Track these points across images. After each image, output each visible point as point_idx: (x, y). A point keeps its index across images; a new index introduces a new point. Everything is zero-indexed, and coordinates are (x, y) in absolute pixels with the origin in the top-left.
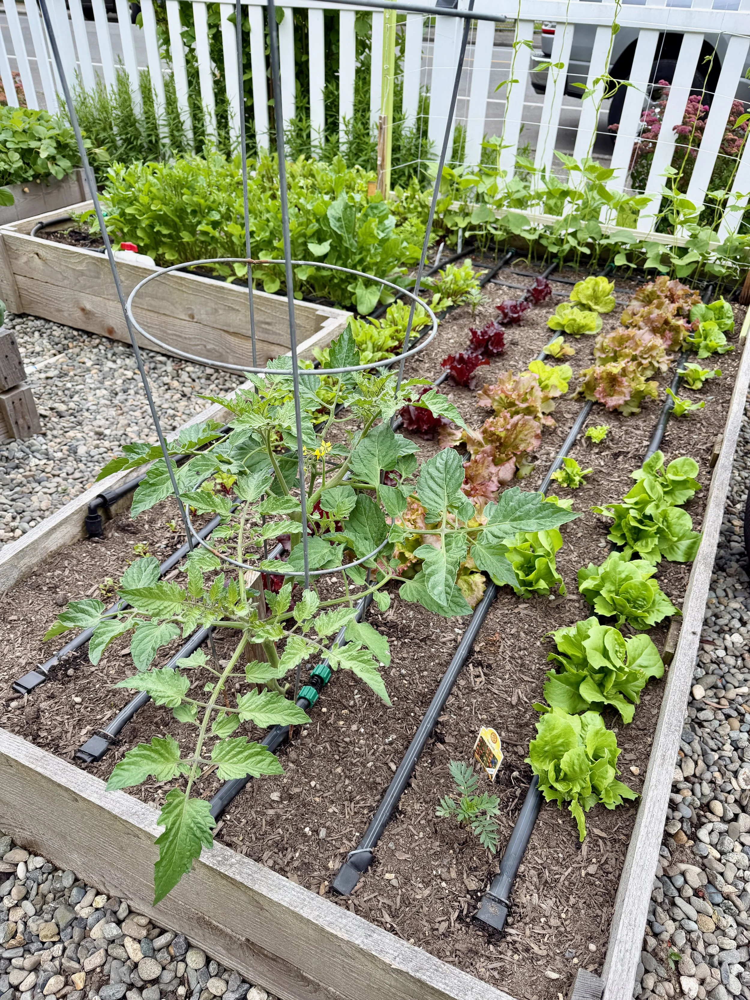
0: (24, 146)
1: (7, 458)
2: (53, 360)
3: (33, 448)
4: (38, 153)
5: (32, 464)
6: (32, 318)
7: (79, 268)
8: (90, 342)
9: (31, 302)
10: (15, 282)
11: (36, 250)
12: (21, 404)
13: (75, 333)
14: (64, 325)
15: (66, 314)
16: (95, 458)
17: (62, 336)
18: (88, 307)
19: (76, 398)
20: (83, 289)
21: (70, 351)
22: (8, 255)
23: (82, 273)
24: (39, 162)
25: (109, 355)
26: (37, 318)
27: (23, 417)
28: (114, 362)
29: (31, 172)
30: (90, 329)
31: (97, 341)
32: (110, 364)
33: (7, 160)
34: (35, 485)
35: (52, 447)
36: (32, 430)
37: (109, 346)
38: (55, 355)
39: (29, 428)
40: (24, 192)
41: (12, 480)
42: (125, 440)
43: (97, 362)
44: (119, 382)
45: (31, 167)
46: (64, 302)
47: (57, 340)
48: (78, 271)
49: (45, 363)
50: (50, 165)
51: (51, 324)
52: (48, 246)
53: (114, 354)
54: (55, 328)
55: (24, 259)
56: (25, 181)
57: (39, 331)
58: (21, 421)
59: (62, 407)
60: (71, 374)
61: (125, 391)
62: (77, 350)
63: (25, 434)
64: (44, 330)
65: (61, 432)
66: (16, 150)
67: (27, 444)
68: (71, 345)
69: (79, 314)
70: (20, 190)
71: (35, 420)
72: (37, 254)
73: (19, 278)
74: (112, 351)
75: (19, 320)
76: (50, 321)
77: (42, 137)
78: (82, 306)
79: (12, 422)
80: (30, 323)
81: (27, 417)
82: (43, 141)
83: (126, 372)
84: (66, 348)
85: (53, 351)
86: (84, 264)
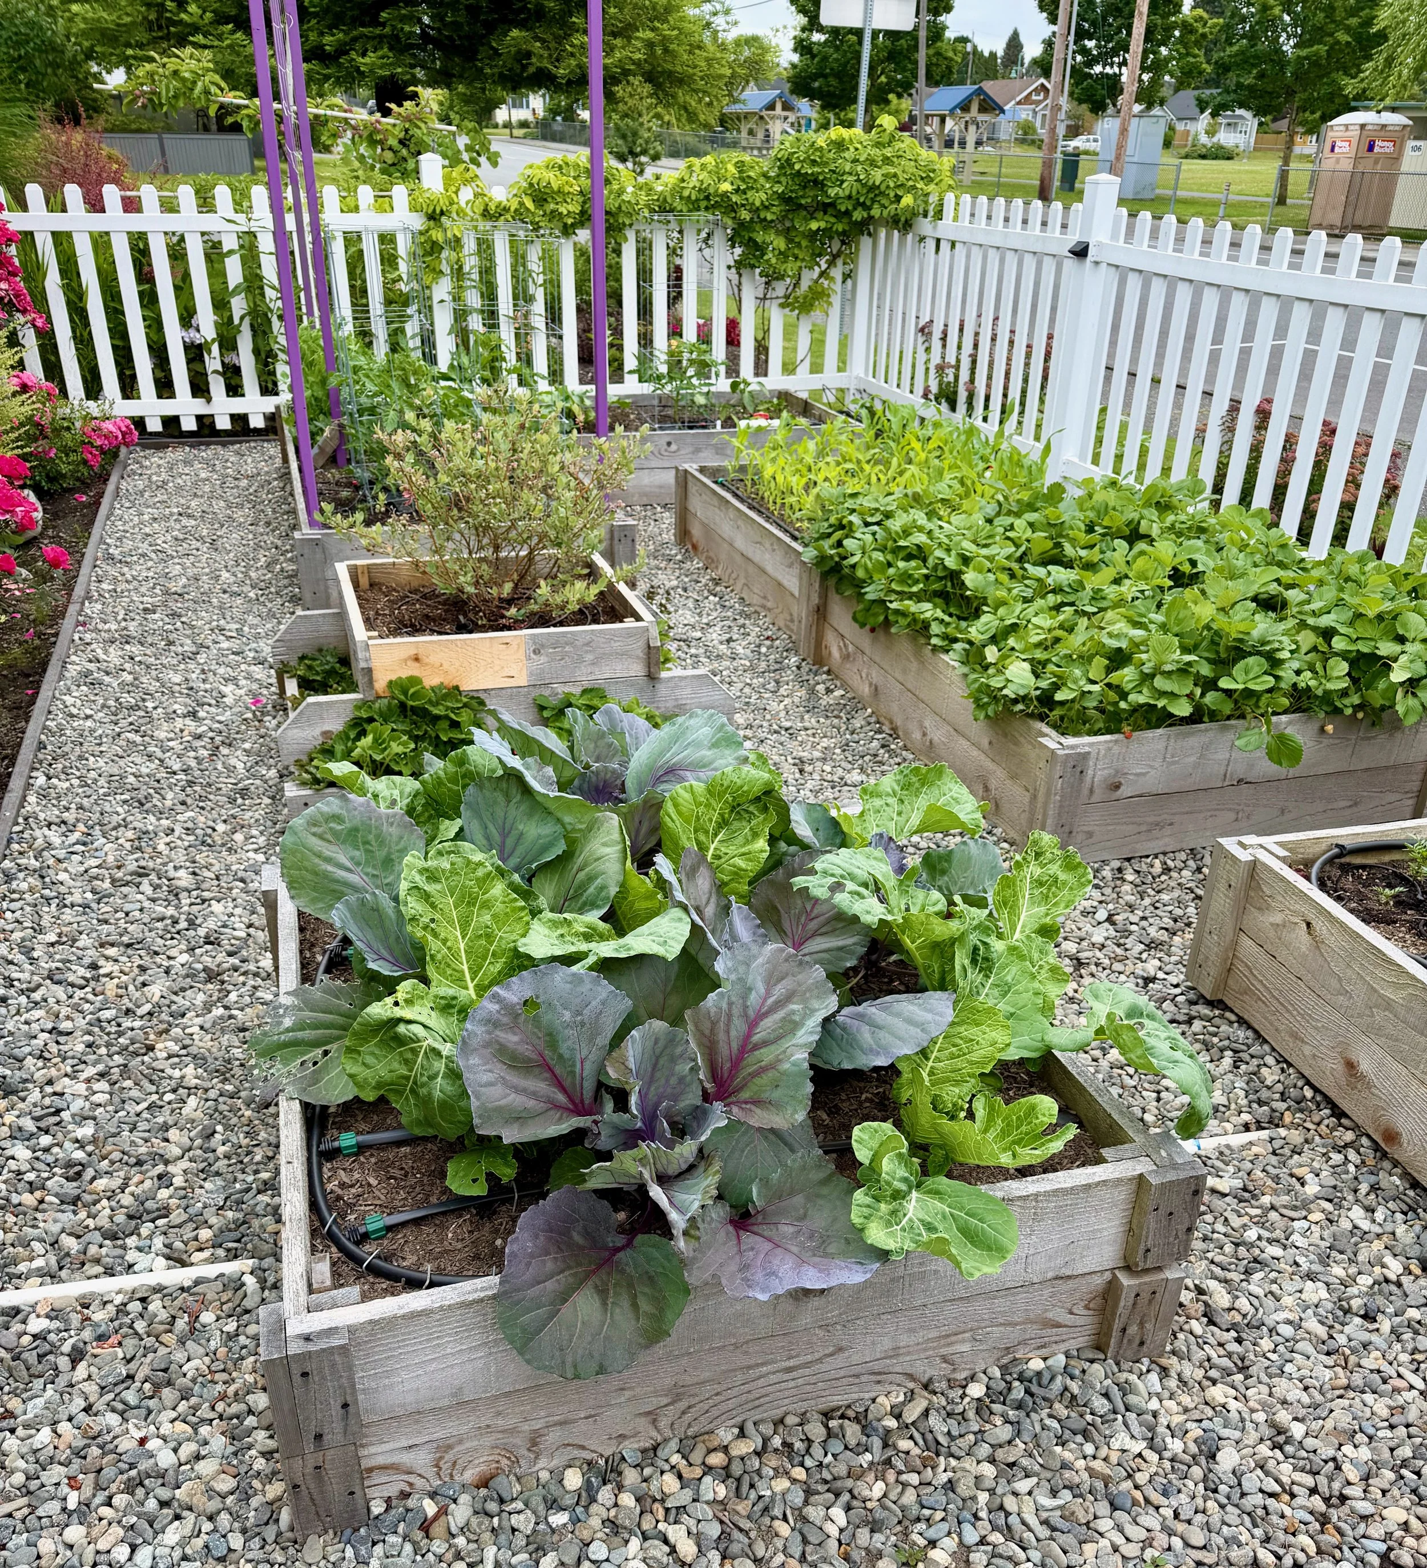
0: (1364, 648)
1: (1074, 1397)
2: (1239, 1140)
3: (1132, 1399)
4: (1389, 668)
5: (1116, 1444)
6: (1233, 1018)
7: (1389, 994)
8: (1332, 1130)
9: (1247, 991)
10: (1235, 944)
11: (1311, 917)
12: (1150, 1301)
13: (1308, 1093)
14: (1290, 1065)
15: (1307, 1050)
16: (1248, 1503)
17: (1279, 1087)
18: (1365, 1066)
19: (1256, 1284)
20: (1373, 1031)
21: (1282, 1132)
22: (1247, 897)
23: (1388, 1005)
24: (1382, 685)
25: (1364, 1188)
26: (1242, 1021)
27: (1142, 1325)
28: (1370, 1210)
29: (1356, 700)
30: (1345, 1105)
31: (1349, 1136)
32: (1357, 1213)
33: (1321, 672)
34: (1103, 1508)
35: (1171, 1413)
36: (1145, 1348)
37: (1371, 1162)
38: (1247, 1128)
39: (1142, 1343)
40: (1322, 730)
41: (1065, 1466)
42: (1331, 1479)
43: (1330, 1193)
44: (1364, 1281)
45: (1358, 690)
46: (1316, 1028)
47: (1264, 1094)
48: (1381, 996)
49: (1223, 1140)
50: (1400, 695)
51: (1266, 1047)
52: (1342, 924)
53: (1374, 1188)
54: (1270, 1060)
55: (1278, 918)
56: (1337, 711)
57: (1235, 1052)
58: (1133, 1330)
59: (1221, 1297)
60: (1266, 1200)
61: (1368, 1317)
62: (1296, 1137)
63: (1129, 1354)
64: (1245, 1056)
65: (1199, 1374)
66: (1344, 655)
67: (1123, 1376)
68: (1288, 1118)
69: (1340, 1068)
70: (1316, 726)
71: (1161, 1334)
72: (1308, 924)
73: (1246, 942)
74: (1373, 1179)
75: (1205, 1011)
76: (1265, 1041)
77: (1410, 635)
78: (1354, 1058)
79: (1117, 1326)
80: (1224, 1028)
81: (1149, 1326)
82: (1409, 647)
83: (1388, 1259)
84: (1274, 1121)
85: (1246, 1117)
86: (1404, 993)
